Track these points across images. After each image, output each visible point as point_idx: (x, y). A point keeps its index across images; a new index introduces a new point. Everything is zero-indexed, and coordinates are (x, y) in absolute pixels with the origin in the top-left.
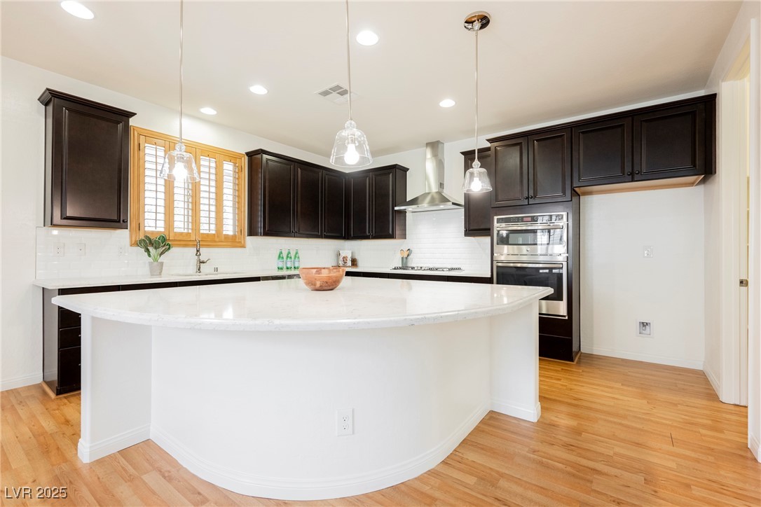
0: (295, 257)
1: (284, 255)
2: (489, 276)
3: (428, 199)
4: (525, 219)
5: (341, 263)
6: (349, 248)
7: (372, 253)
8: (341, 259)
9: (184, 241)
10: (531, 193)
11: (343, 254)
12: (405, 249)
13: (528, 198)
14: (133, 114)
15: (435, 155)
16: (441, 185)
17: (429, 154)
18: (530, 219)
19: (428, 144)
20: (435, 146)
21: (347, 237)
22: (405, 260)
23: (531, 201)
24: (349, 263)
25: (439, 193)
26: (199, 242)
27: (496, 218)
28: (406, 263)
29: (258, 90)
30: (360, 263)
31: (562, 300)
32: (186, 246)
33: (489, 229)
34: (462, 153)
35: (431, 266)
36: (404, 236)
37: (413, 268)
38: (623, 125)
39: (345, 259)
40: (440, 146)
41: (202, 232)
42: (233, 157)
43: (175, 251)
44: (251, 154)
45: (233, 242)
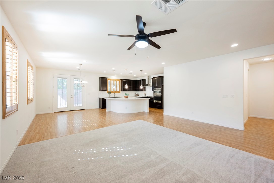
0: (128, 94)
1: (126, 94)
2: (153, 97)
4: (157, 89)
9: (113, 92)
12: (145, 93)
13: (157, 86)
14: (107, 78)
16: (150, 83)
20: (148, 76)
21: (137, 91)
22: (145, 95)
24: (137, 95)
27: (154, 89)
30: (139, 95)
31: (161, 101)
36: (145, 91)
39: (136, 94)
40: (150, 76)
41: (115, 91)
42: (119, 80)
43: (112, 94)
44: (121, 80)
45: (119, 92)
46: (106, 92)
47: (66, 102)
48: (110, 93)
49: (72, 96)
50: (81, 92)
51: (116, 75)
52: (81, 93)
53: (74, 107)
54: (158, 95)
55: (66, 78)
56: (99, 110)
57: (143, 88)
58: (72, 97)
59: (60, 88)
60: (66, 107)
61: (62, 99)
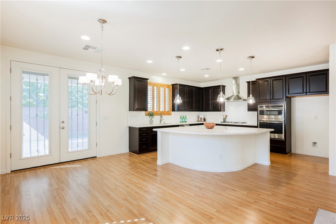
0: (185, 118)
1: (182, 117)
2: (257, 125)
3: (233, 98)
4: (269, 106)
5: (200, 120)
6: (202, 114)
7: (211, 117)
8: (200, 118)
9: (157, 114)
10: (272, 98)
11: (200, 117)
12: (225, 115)
13: (270, 99)
14: (148, 79)
15: (236, 82)
16: (239, 92)
17: (234, 81)
18: (271, 106)
19: (234, 78)
20: (236, 78)
21: (202, 110)
22: (224, 119)
23: (272, 100)
24: (203, 120)
25: (238, 96)
26: (161, 114)
27: (259, 106)
28: (225, 120)
29: (183, 70)
30: (207, 120)
31: (282, 134)
32: (157, 115)
33: (257, 109)
34: (247, 82)
35: (235, 122)
36: (224, 111)
37: (228, 122)
38: (303, 76)
39: (201, 118)
40: (238, 78)
41: (161, 111)
42: (168, 86)
43: (155, 116)
44: (173, 85)
45: (168, 114)
46: (143, 113)
47: (47, 142)
48: (151, 115)
49: (63, 122)
50: (86, 112)
51: (164, 74)
52: (86, 116)
53: (68, 152)
54: (274, 120)
55: (48, 75)
56: (128, 157)
57: (255, 102)
58: (62, 125)
59: (29, 105)
60: (47, 152)
61: (34, 132)
